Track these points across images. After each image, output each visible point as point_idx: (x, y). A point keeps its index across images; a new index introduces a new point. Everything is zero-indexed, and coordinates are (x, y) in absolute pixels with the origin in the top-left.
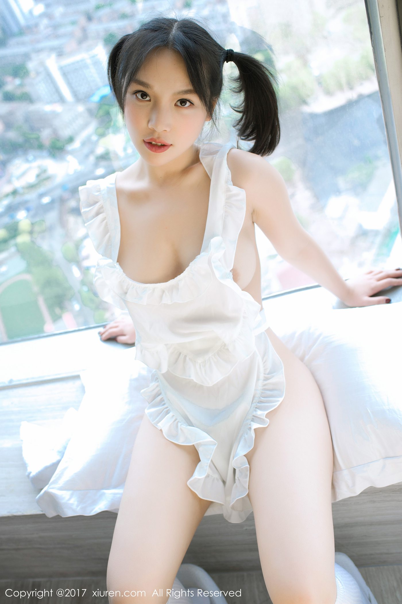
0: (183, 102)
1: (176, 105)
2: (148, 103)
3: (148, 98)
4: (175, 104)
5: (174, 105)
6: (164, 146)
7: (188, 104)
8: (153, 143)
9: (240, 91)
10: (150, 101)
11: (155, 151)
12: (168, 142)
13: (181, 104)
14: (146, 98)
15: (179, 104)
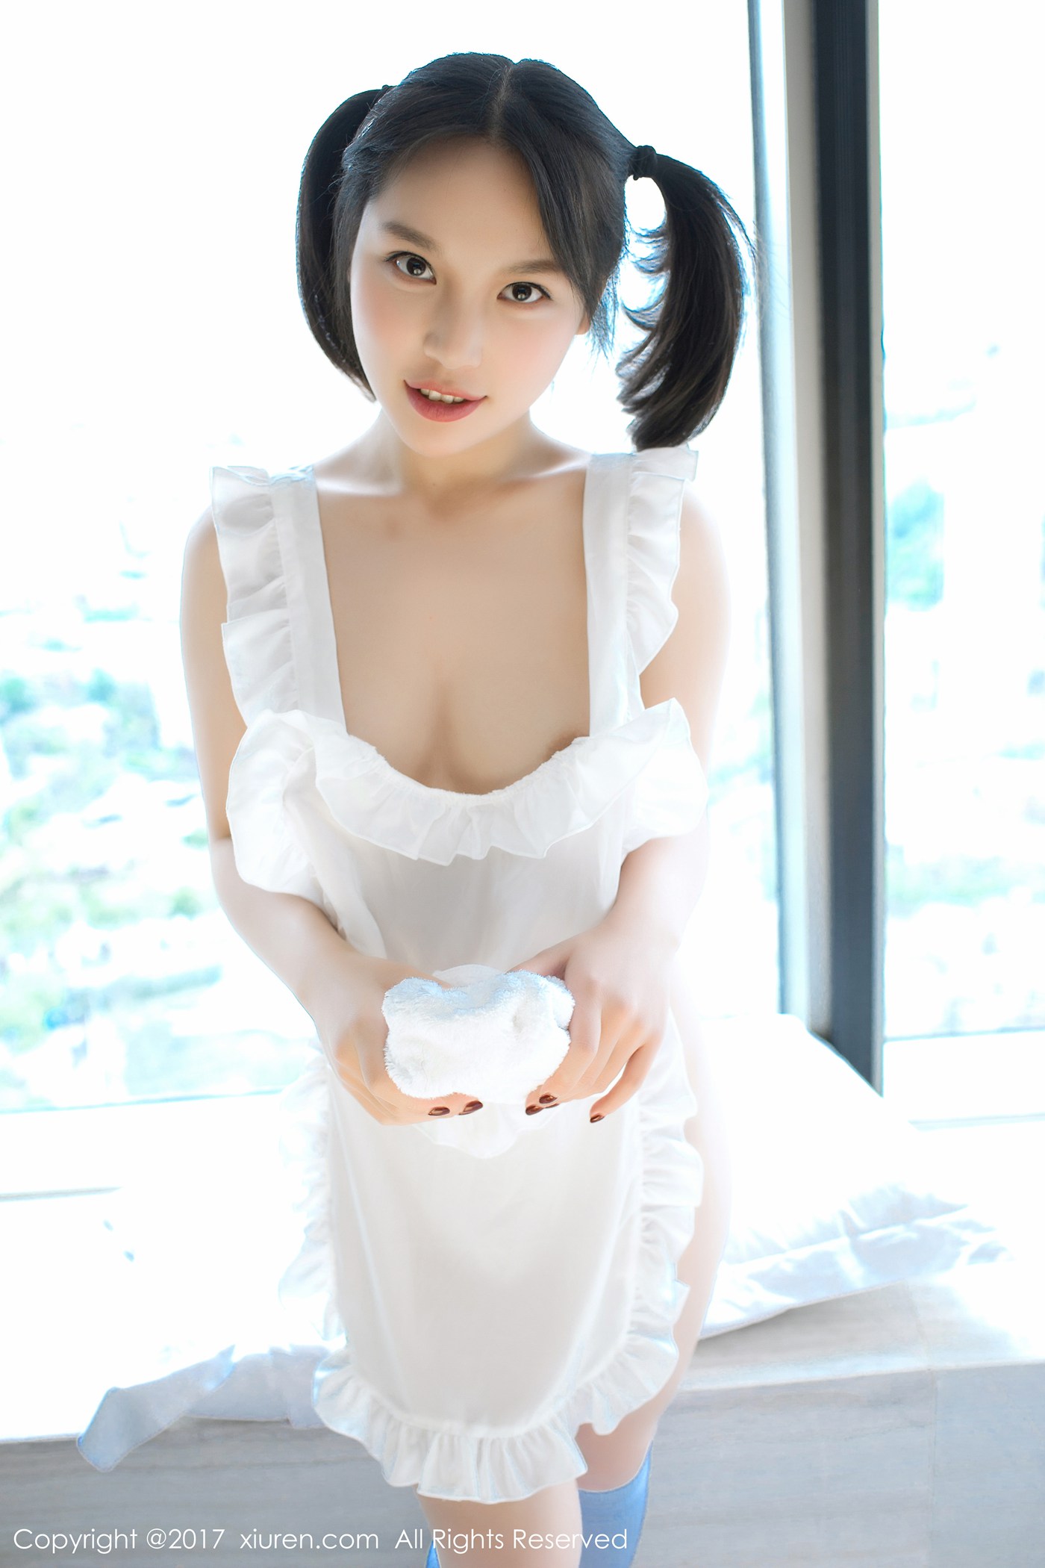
0: (521, 290)
1: (501, 297)
2: (430, 287)
3: (427, 274)
4: (500, 294)
5: (496, 298)
6: (464, 404)
7: (535, 295)
8: (434, 395)
9: (660, 269)
10: (433, 281)
11: (436, 418)
12: (475, 393)
13: (515, 294)
14: (421, 274)
15: (509, 294)
